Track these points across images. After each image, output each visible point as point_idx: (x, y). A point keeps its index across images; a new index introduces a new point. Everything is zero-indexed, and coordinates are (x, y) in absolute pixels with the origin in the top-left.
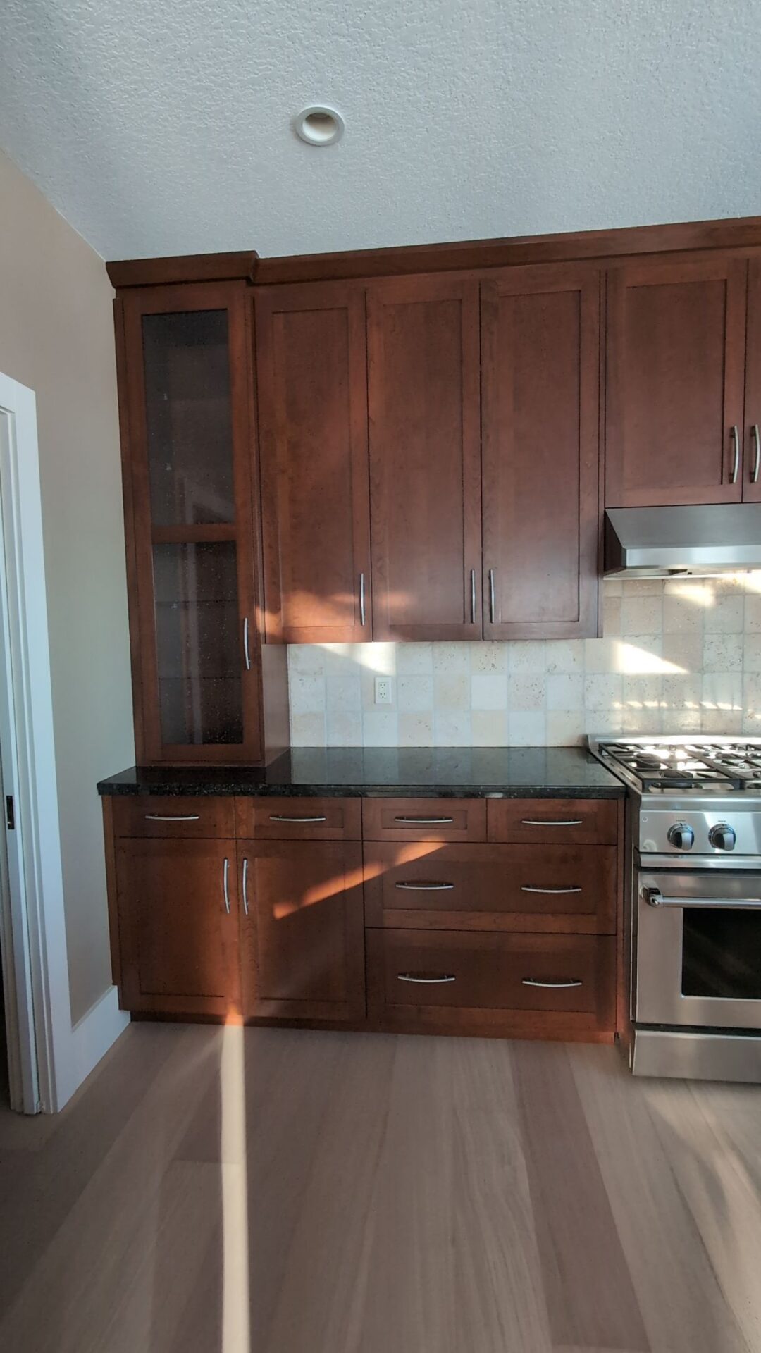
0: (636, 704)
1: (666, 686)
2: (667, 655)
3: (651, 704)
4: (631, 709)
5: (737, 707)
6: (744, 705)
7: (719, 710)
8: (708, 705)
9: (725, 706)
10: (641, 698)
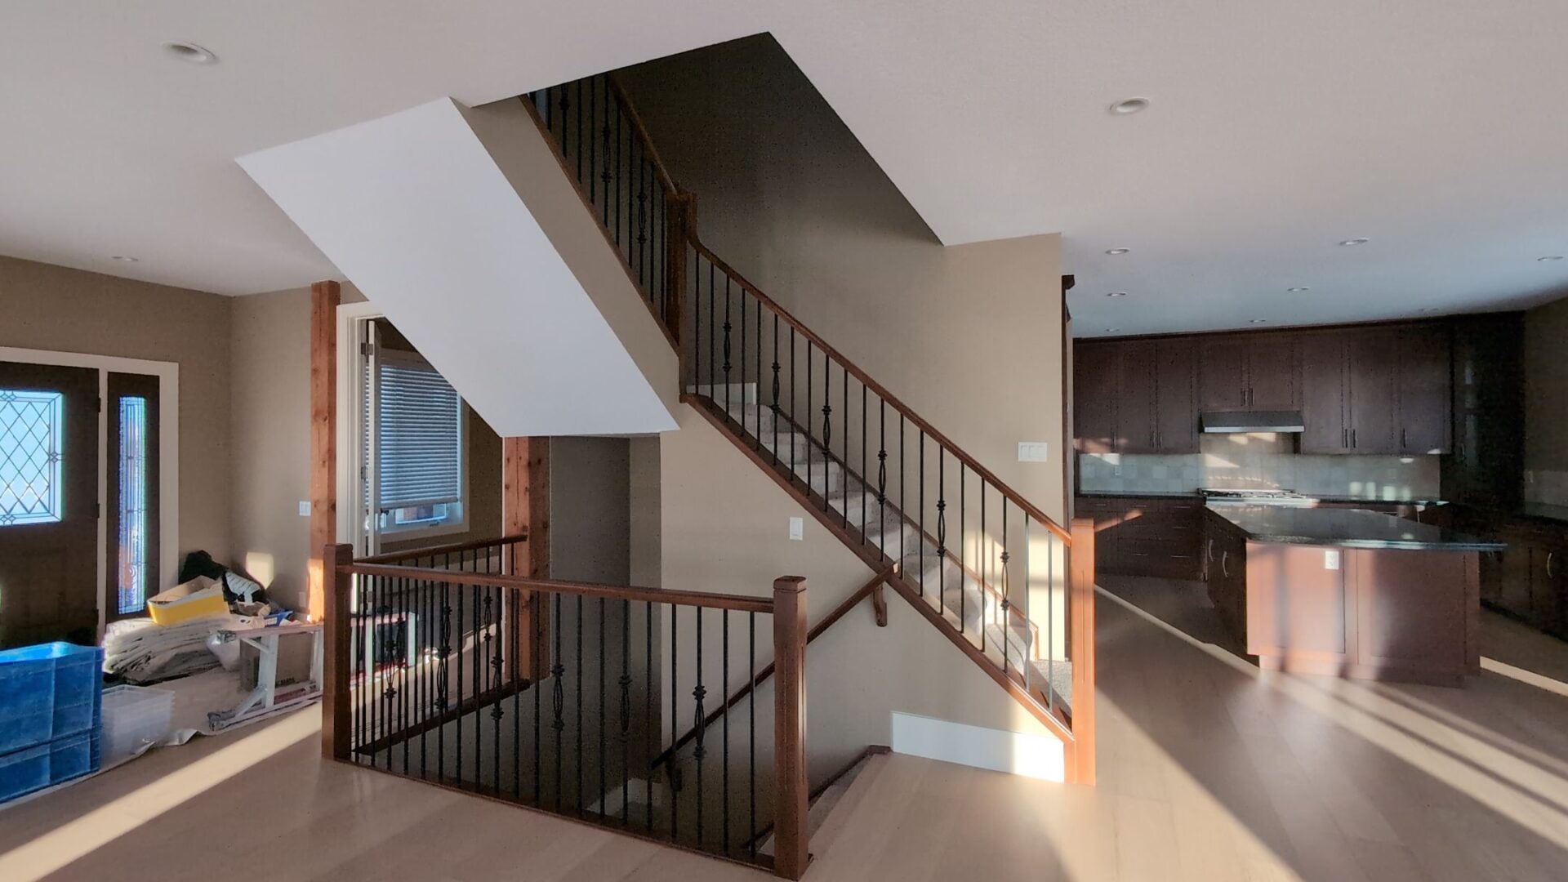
0: (1219, 478)
1: (1231, 471)
2: (1231, 460)
3: (1225, 478)
4: (1217, 480)
5: (1260, 480)
6: (1263, 480)
7: (1252, 481)
8: (1248, 478)
9: (1256, 479)
10: (1221, 476)
